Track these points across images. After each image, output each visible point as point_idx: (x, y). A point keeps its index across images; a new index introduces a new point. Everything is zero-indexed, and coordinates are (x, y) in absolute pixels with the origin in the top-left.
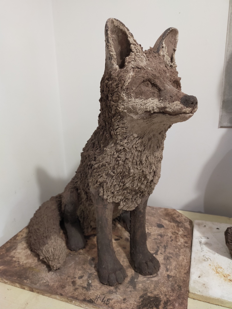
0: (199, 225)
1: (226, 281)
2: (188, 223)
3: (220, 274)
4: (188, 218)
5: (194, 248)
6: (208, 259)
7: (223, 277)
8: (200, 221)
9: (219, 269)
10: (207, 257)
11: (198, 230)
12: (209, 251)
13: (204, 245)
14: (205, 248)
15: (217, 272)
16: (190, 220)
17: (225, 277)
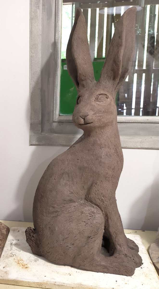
0: (14, 230)
1: (23, 269)
2: (5, 229)
3: (20, 264)
4: (6, 226)
5: (5, 249)
6: (14, 255)
7: (22, 266)
8: (16, 228)
9: (20, 261)
10: (14, 254)
11: (12, 235)
12: (16, 250)
13: (14, 246)
14: (14, 248)
15: (18, 263)
16: (7, 227)
17: (23, 266)
